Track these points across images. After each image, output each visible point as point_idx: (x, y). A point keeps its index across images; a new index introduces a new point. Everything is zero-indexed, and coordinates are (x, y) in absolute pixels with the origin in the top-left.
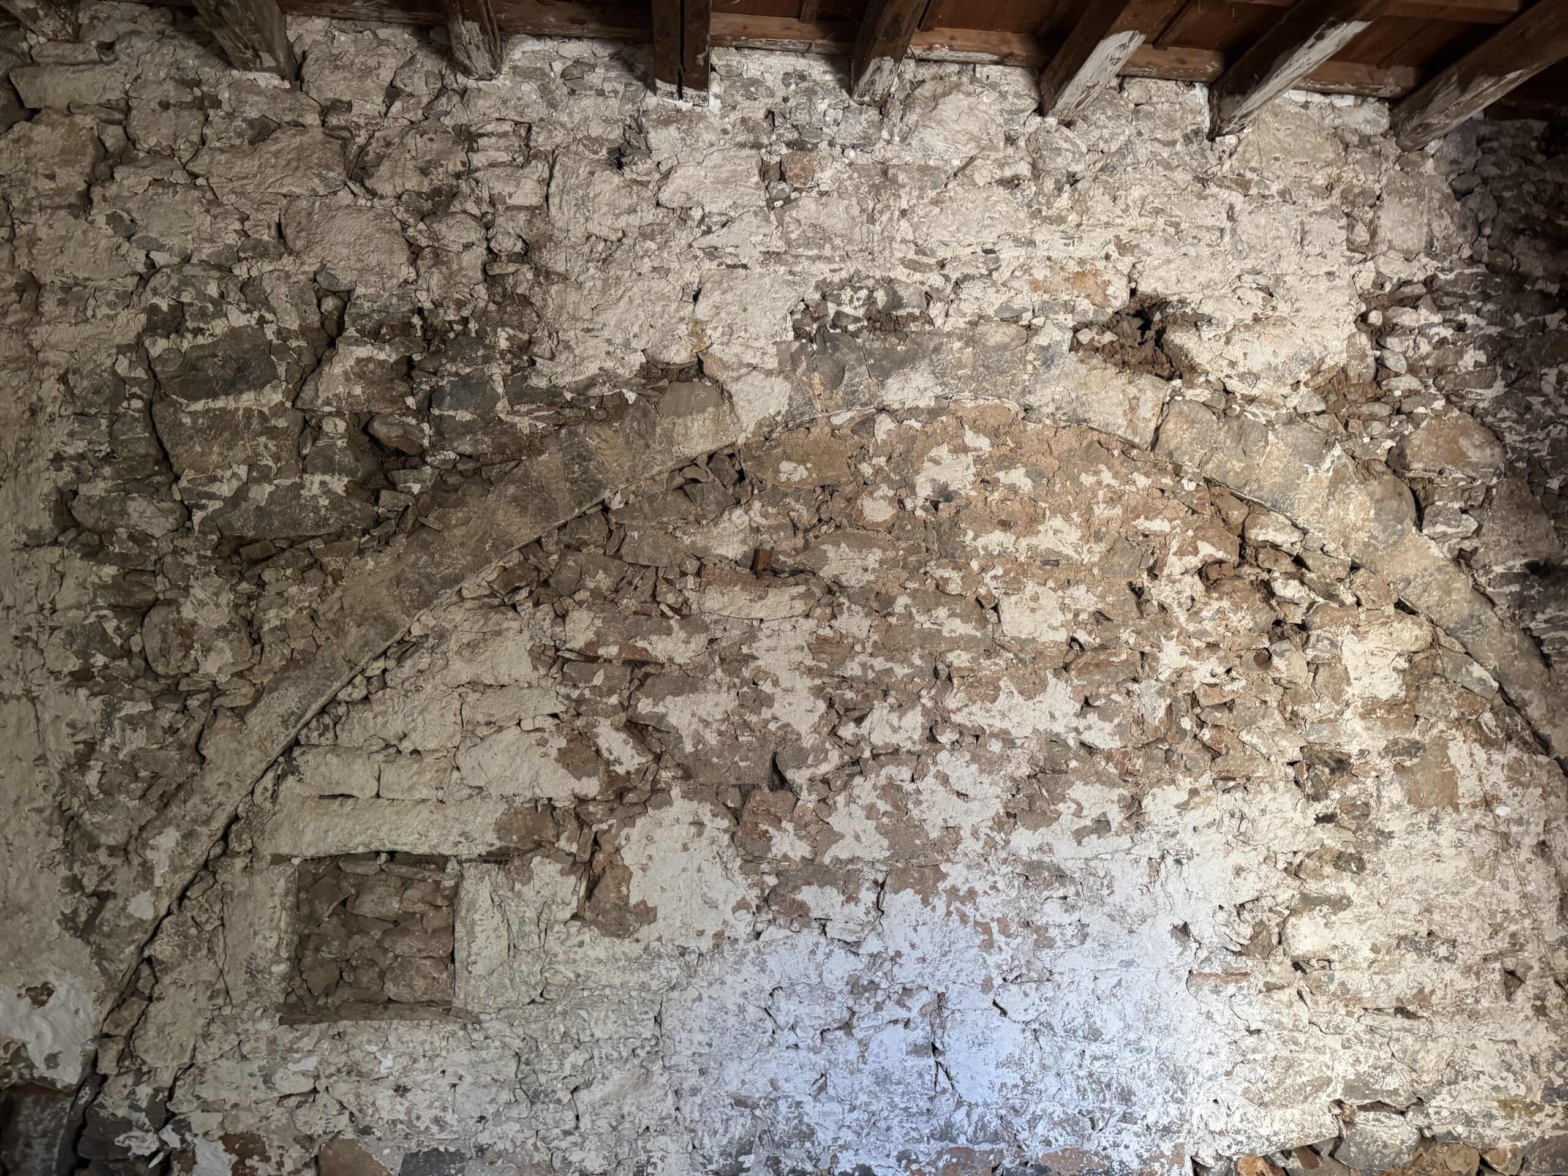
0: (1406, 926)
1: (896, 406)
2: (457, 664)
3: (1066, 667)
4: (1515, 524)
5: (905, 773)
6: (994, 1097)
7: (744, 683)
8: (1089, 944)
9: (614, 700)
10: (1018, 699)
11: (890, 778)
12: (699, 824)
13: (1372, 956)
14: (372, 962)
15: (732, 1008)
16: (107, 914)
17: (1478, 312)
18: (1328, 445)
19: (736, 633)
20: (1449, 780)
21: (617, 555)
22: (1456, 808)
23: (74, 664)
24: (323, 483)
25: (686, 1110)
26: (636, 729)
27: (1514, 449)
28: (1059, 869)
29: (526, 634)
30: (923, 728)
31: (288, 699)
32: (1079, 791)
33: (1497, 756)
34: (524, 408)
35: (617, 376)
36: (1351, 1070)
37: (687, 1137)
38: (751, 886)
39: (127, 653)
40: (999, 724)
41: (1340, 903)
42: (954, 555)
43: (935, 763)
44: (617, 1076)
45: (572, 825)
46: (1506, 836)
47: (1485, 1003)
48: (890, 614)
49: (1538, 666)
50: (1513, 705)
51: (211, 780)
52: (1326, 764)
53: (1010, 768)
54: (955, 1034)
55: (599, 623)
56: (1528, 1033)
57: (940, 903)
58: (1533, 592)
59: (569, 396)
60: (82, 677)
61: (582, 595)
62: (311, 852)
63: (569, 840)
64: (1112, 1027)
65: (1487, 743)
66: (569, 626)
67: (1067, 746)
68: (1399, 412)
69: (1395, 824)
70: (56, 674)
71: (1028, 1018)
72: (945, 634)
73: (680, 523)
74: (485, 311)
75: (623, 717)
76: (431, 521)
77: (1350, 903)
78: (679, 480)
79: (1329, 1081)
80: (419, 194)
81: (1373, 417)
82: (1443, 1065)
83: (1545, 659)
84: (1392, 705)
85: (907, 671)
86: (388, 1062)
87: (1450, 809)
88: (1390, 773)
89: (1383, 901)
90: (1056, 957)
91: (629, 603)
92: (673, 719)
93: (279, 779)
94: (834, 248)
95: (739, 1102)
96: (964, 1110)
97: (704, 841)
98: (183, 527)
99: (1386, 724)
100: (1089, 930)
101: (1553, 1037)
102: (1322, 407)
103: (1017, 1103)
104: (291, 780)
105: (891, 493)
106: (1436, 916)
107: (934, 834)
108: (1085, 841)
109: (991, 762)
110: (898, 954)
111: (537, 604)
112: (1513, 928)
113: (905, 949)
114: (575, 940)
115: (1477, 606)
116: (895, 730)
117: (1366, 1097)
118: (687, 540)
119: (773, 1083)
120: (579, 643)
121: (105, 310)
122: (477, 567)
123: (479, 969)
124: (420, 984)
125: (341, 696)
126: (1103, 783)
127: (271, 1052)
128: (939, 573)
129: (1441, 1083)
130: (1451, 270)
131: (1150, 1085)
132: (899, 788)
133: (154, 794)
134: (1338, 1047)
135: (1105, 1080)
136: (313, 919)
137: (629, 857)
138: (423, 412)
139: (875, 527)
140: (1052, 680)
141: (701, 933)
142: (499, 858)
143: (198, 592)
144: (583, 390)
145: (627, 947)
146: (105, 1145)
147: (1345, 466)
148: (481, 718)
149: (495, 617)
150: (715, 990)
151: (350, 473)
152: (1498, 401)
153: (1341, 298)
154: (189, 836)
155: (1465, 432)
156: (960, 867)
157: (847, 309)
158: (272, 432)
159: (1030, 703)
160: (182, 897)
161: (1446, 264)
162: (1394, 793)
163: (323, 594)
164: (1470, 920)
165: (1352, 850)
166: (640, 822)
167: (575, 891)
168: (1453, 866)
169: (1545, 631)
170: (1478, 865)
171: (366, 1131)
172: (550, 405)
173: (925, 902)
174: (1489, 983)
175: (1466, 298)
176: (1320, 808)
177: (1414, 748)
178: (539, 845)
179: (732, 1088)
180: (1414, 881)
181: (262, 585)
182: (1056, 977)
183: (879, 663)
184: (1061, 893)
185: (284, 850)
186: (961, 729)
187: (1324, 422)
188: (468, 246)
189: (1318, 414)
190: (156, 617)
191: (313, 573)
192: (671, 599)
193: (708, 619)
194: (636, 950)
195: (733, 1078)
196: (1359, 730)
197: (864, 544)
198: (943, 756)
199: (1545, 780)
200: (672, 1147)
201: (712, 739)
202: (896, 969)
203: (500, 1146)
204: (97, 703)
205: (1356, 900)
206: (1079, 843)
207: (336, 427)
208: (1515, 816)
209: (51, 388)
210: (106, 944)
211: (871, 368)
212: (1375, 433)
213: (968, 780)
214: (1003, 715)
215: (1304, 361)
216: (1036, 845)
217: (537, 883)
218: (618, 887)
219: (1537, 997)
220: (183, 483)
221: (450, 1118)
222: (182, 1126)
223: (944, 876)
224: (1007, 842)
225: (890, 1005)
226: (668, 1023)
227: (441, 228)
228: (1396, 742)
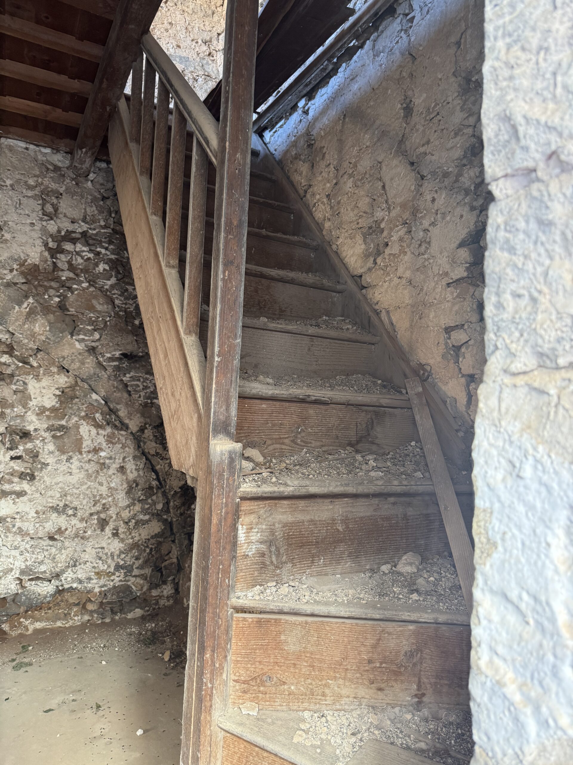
0: (54, 502)
4: (116, 337)
13: (35, 515)
17: (106, 249)
18: (27, 297)
20: (79, 442)
22: (81, 453)
27: (118, 306)
33: (101, 431)
36: (23, 564)
41: (21, 494)
46: (104, 464)
47: (89, 533)
49: (126, 395)
50: (113, 411)
52: (18, 434)
56: (109, 544)
58: (124, 365)
65: (98, 426)
68: (63, 286)
69: (50, 460)
77: (26, 493)
79: (12, 569)
81: (51, 287)
82: (68, 560)
83: (129, 393)
84: (53, 409)
87: (77, 453)
88: (49, 439)
89: (43, 492)
99: (48, 417)
101: (121, 545)
102: (24, 281)
106: (69, 498)
112: (104, 501)
115: (98, 370)
117: (31, 575)
129: (68, 567)
130: (94, 229)
134: (18, 555)
147: (36, 307)
152: (112, 286)
153: (36, 235)
155: (95, 297)
161: (92, 227)
162: (51, 447)
164: (84, 499)
165: (28, 471)
168: (78, 476)
169: (129, 381)
170: (89, 476)
174: (92, 525)
175: (101, 242)
176: (12, 453)
177: (62, 428)
180: (57, 484)
187: (25, 287)
189: (23, 283)
196: (34, 420)
199: (124, 441)
205: (29, 492)
208: (108, 456)
212: (51, 294)
215: (16, 260)
219: (114, 529)
228: (53, 425)
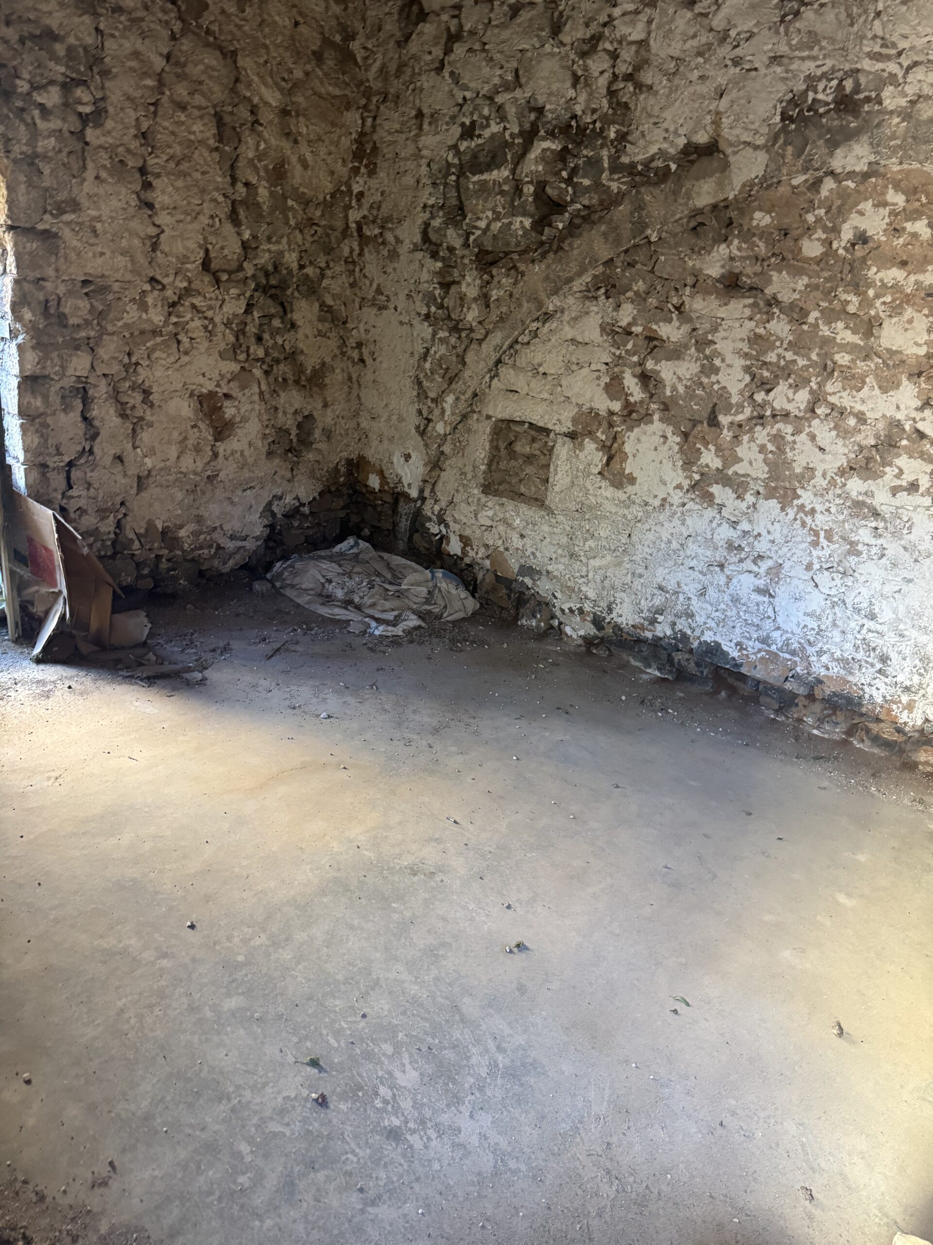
1: (839, 171)
2: (567, 328)
3: (919, 375)
5: (789, 429)
6: (798, 631)
7: (706, 357)
8: (884, 560)
9: (635, 359)
10: (877, 391)
11: (779, 430)
12: (665, 437)
14: (517, 474)
15: (665, 539)
16: (429, 429)
19: (708, 326)
21: (652, 271)
23: (424, 311)
24: (521, 222)
25: (636, 583)
26: (645, 378)
28: (876, 509)
29: (600, 315)
30: (809, 402)
31: (497, 338)
32: (903, 461)
34: (616, 176)
35: (667, 153)
37: (633, 597)
38: (686, 477)
39: (441, 307)
40: (858, 407)
42: (858, 286)
43: (810, 426)
44: (609, 558)
45: (605, 425)
48: (804, 323)
51: (467, 374)
53: (859, 438)
54: (783, 589)
55: (635, 312)
57: (791, 512)
59: (640, 168)
60: (427, 316)
61: (630, 294)
62: (500, 416)
63: (603, 433)
64: (886, 615)
66: (621, 312)
67: (904, 429)
70: (419, 314)
71: (832, 593)
72: (838, 341)
73: (689, 252)
74: (606, 114)
75: (638, 370)
76: (566, 246)
78: (693, 224)
80: (584, 40)
85: (805, 363)
86: (518, 521)
90: (859, 563)
91: (652, 301)
92: (663, 375)
93: (492, 378)
94: (821, 49)
95: (661, 588)
96: (779, 633)
97: (666, 447)
98: (466, 245)
100: (885, 552)
103: (812, 639)
104: (496, 380)
105: (824, 236)
107: (798, 470)
108: (898, 495)
109: (846, 432)
110: (759, 535)
111: (608, 298)
113: (764, 533)
114: (598, 485)
116: (789, 401)
118: (690, 263)
119: (678, 583)
120: (624, 323)
121: (445, 127)
122: (580, 274)
123: (557, 489)
124: (533, 489)
125: (520, 339)
126: (924, 460)
127: (478, 504)
128: (844, 297)
131: (904, 659)
132: (783, 438)
133: (447, 376)
135: (873, 645)
136: (497, 448)
137: (628, 448)
138: (569, 181)
139: (808, 260)
140: (905, 382)
141: (656, 496)
142: (572, 436)
143: (468, 279)
144: (647, 164)
145: (620, 495)
146: (423, 525)
148: (574, 360)
149: (587, 303)
150: (658, 528)
151: (532, 216)
154: (457, 399)
156: (809, 493)
157: (820, 96)
158: (502, 193)
159: (885, 396)
160: (455, 428)
163: (515, 283)
166: (636, 430)
167: (601, 460)
171: (507, 549)
172: (630, 174)
173: (783, 509)
178: (590, 433)
179: (659, 580)
181: (492, 277)
182: (856, 574)
183: (789, 356)
184: (874, 524)
185: (491, 413)
186: (833, 407)
188: (602, 73)
190: (453, 289)
191: (513, 272)
192: (675, 300)
193: (694, 315)
194: (623, 497)
195: (660, 574)
197: (797, 272)
198: (816, 422)
200: (626, 599)
201: (681, 389)
202: (756, 543)
203: (555, 573)
204: (430, 330)
206: (894, 495)
207: (529, 189)
209: (424, 170)
210: (428, 441)
211: (827, 141)
213: (828, 441)
214: (863, 401)
216: (863, 490)
217: (586, 452)
218: (621, 463)
220: (467, 221)
221: (538, 554)
222: (447, 526)
223: (798, 497)
224: (845, 485)
225: (748, 561)
226: (633, 537)
227: (589, 62)
